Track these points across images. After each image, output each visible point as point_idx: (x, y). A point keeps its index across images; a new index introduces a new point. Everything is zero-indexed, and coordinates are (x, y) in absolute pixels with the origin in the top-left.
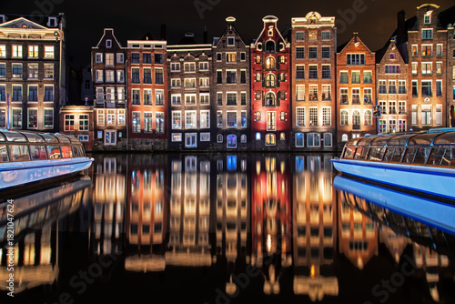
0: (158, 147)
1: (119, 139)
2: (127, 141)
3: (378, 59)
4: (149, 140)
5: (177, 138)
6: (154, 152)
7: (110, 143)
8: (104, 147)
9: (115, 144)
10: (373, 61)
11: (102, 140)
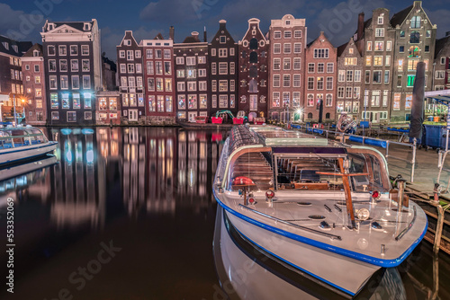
0: (168, 123)
1: (139, 117)
2: (144, 118)
3: (339, 54)
4: (162, 117)
5: (181, 115)
6: (166, 126)
7: (133, 119)
8: (129, 122)
9: (136, 120)
10: (335, 55)
11: (127, 117)
